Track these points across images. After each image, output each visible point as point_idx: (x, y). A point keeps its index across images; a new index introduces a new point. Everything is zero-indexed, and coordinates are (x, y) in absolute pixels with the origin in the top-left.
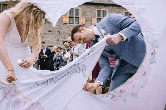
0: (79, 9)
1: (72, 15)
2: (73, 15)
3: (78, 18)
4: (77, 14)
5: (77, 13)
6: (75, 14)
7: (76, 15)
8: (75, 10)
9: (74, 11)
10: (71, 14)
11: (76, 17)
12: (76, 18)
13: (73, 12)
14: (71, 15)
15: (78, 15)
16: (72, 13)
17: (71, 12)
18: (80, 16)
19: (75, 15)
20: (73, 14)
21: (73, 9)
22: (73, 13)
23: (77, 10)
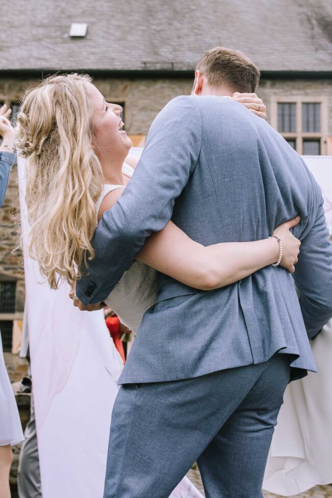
0: (319, 103)
1: (290, 131)
2: (295, 132)
3: (318, 140)
4: (311, 125)
5: (311, 119)
6: (303, 127)
7: (307, 128)
8: (303, 109)
9: (299, 112)
10: (287, 124)
11: (306, 140)
12: (307, 144)
13: (295, 115)
14: (287, 129)
15: (316, 128)
16: (290, 121)
17: (287, 118)
18: (324, 134)
19: (303, 131)
20: (295, 128)
21: (295, 103)
22: (295, 121)
23: (311, 107)
